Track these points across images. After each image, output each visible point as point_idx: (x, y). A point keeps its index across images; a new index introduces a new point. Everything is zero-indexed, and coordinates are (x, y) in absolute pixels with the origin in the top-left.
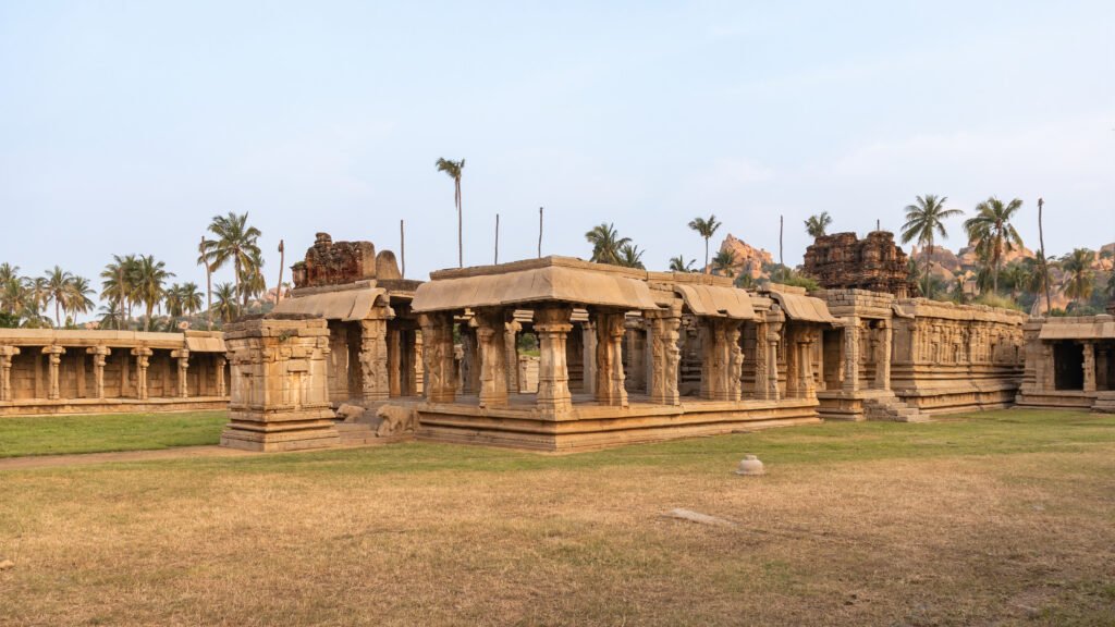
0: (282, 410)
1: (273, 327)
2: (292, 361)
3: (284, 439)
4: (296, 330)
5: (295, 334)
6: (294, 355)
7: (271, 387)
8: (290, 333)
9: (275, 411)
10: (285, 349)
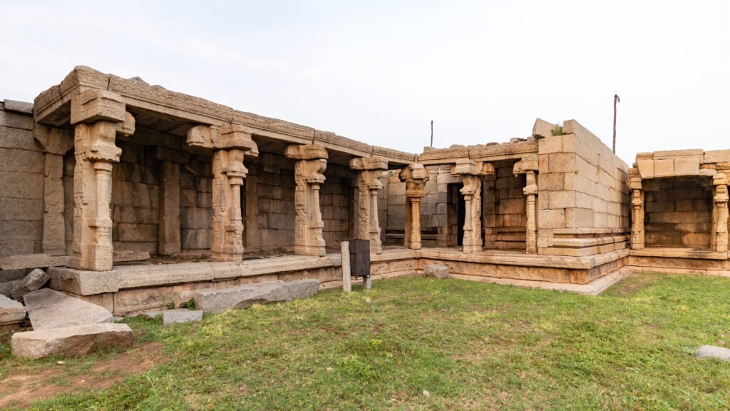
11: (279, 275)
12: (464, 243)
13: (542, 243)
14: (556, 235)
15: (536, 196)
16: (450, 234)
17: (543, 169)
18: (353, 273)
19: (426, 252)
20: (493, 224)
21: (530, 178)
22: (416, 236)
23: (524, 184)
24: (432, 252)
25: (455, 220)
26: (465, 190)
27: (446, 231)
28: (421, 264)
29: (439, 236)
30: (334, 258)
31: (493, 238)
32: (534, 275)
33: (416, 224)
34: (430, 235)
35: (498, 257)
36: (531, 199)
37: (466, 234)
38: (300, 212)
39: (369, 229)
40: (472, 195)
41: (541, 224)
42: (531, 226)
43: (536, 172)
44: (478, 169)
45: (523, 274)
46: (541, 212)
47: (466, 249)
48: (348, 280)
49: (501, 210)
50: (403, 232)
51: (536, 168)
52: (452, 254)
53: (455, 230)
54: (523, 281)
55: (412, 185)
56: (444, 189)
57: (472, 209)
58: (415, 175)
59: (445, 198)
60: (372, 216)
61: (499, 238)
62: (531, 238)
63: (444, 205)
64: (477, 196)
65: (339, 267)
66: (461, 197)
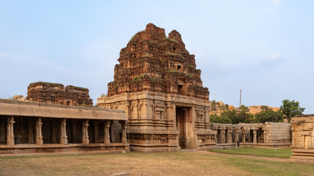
0: (299, 148)
1: (295, 120)
2: (303, 132)
3: (297, 158)
4: (305, 121)
5: (304, 122)
6: (304, 130)
7: (295, 140)
8: (302, 122)
9: (296, 148)
10: (300, 127)
11: (228, 145)
12: (254, 141)
13: (266, 141)
14: (269, 140)
15: (266, 134)
16: (251, 140)
17: (267, 130)
18: (237, 145)
19: (246, 143)
20: (260, 138)
21: (264, 131)
22: (244, 140)
23: (264, 132)
24: (247, 143)
25: (252, 137)
26: (254, 132)
27: (250, 139)
28: (245, 145)
29: (248, 140)
30: (234, 144)
31: (259, 141)
32: (265, 147)
33: (244, 138)
34: (247, 140)
35: (259, 144)
36: (265, 134)
37: (254, 140)
38: (228, 137)
39: (237, 139)
40: (255, 133)
41: (266, 138)
42: (265, 139)
43: (266, 130)
44: (256, 129)
45: (263, 147)
46: (266, 137)
47: (254, 143)
48: (237, 147)
49: (261, 135)
50: (241, 139)
51: (265, 129)
52: (251, 144)
53: (252, 139)
54: (264, 147)
55: (244, 131)
56: (249, 131)
57: (255, 136)
58: (244, 129)
59: (250, 133)
60: (237, 137)
61: (261, 141)
62: (265, 141)
63: (250, 134)
64: (256, 133)
65: (236, 145)
66: (253, 134)
